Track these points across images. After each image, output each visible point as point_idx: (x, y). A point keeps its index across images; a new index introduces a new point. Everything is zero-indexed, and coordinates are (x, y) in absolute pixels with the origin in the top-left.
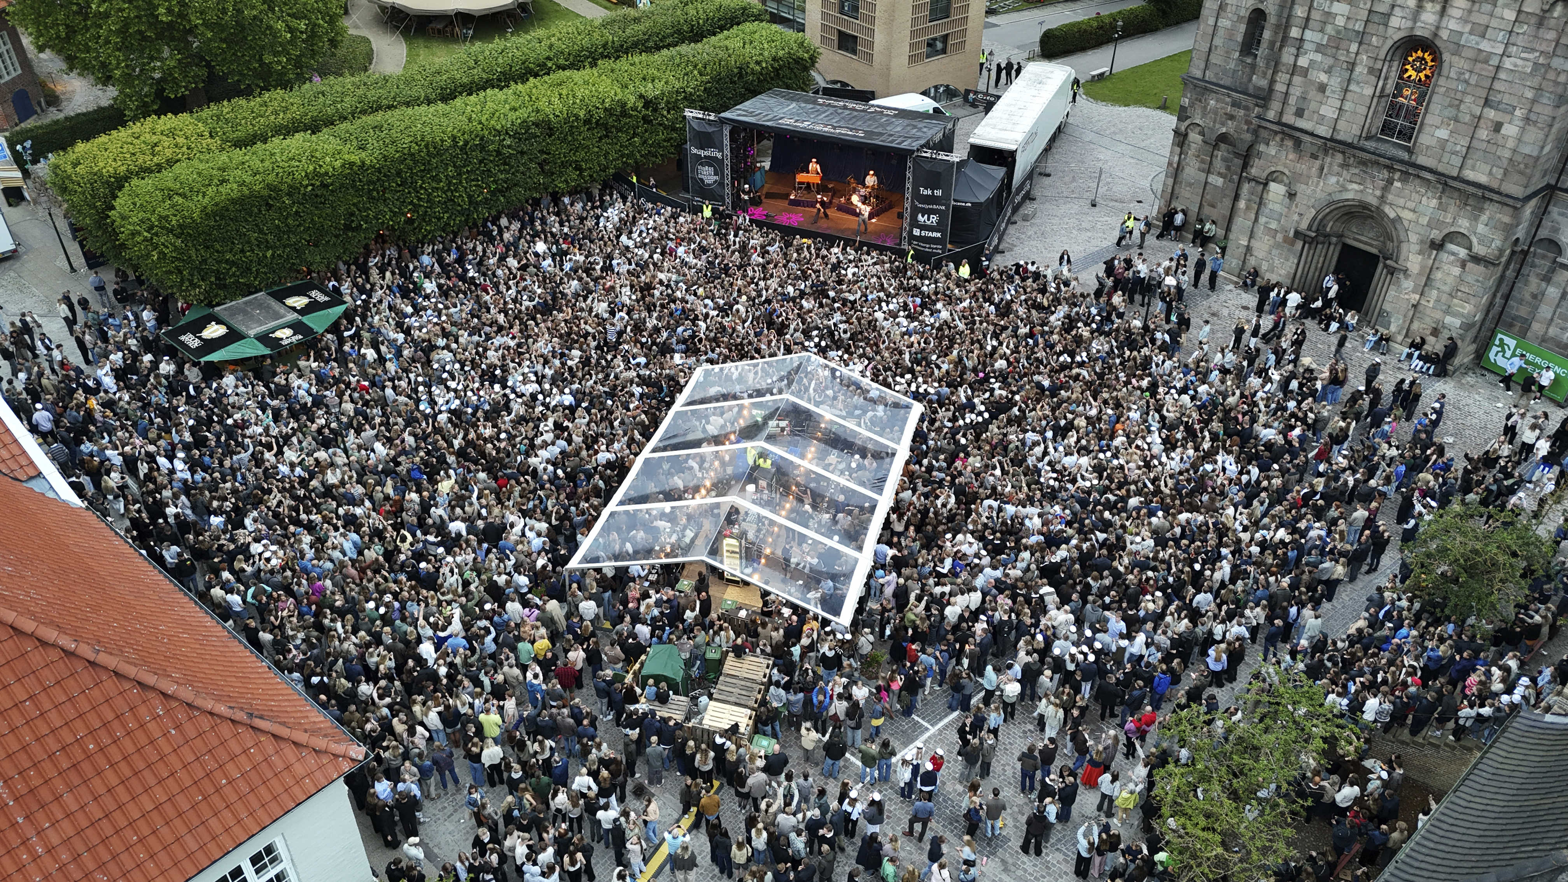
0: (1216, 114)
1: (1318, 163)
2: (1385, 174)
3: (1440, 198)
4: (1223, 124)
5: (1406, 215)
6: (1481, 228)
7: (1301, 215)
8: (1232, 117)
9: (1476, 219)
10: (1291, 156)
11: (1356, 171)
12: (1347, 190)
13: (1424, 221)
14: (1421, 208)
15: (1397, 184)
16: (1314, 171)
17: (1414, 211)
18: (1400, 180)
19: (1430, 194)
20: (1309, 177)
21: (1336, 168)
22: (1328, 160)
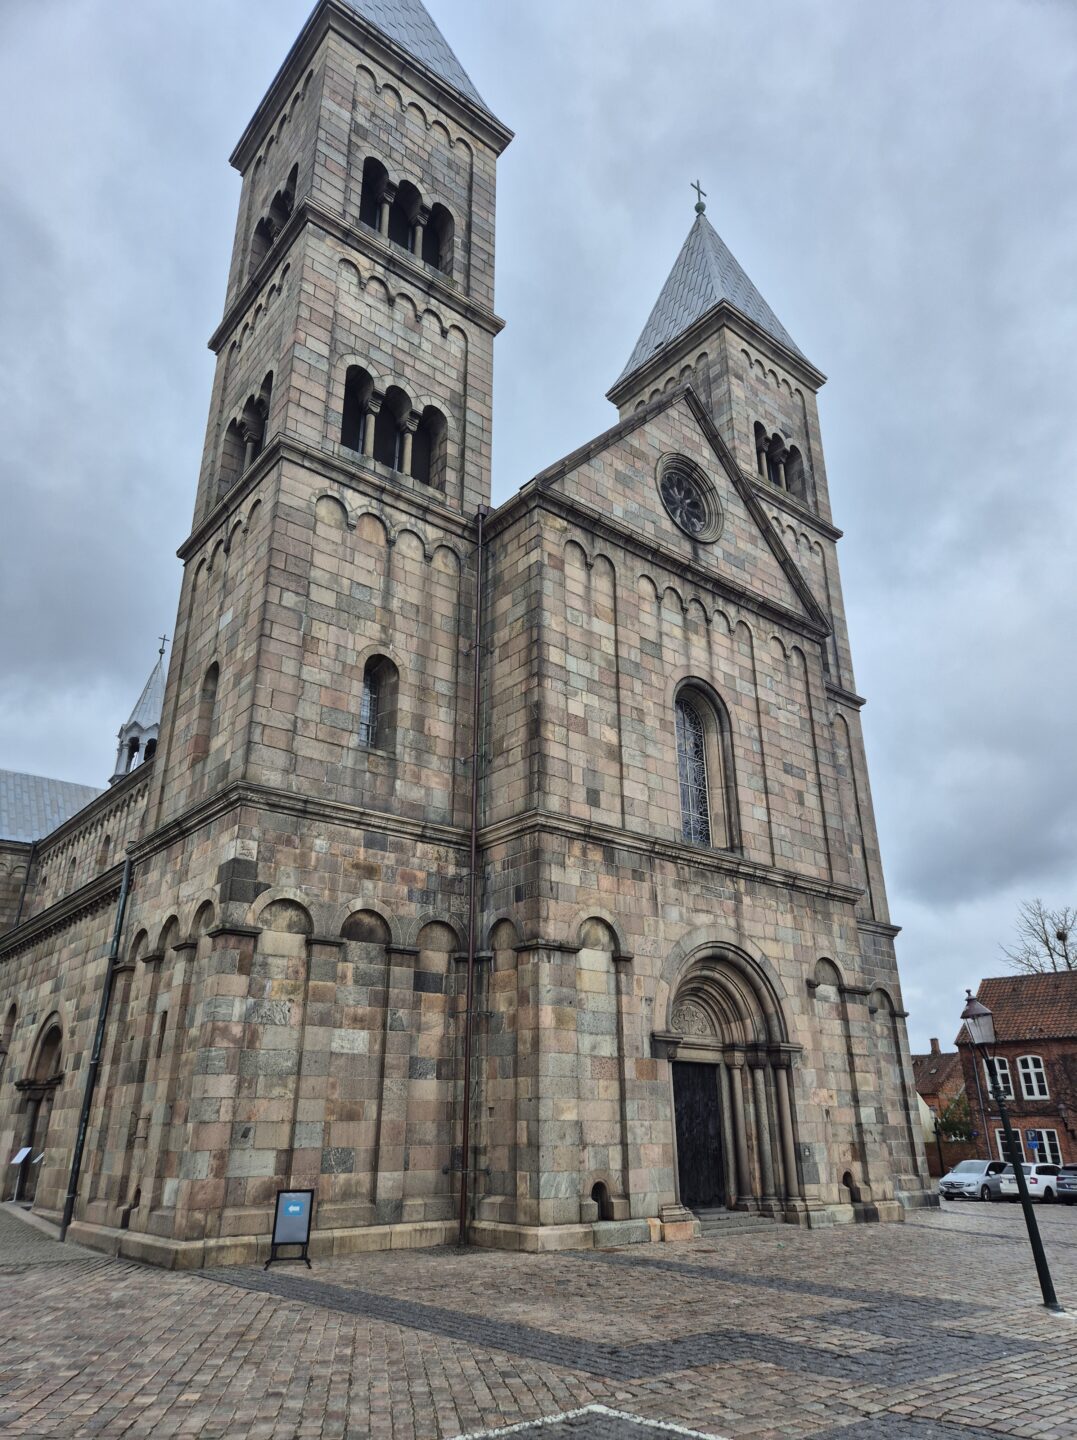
0: (333, 868)
1: (646, 885)
2: (728, 886)
3: (792, 911)
4: (354, 891)
5: (772, 950)
6: (840, 944)
7: (649, 1000)
8: (370, 872)
9: (829, 932)
10: (607, 882)
11: (696, 890)
12: (694, 928)
13: (790, 954)
14: (781, 934)
15: (747, 900)
16: (645, 904)
17: (776, 940)
18: (748, 893)
19: (781, 907)
20: (641, 917)
21: (673, 892)
22: (658, 877)
